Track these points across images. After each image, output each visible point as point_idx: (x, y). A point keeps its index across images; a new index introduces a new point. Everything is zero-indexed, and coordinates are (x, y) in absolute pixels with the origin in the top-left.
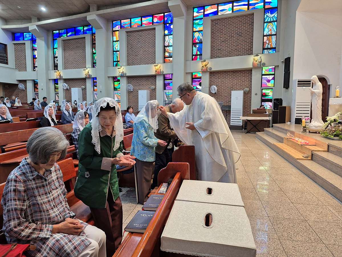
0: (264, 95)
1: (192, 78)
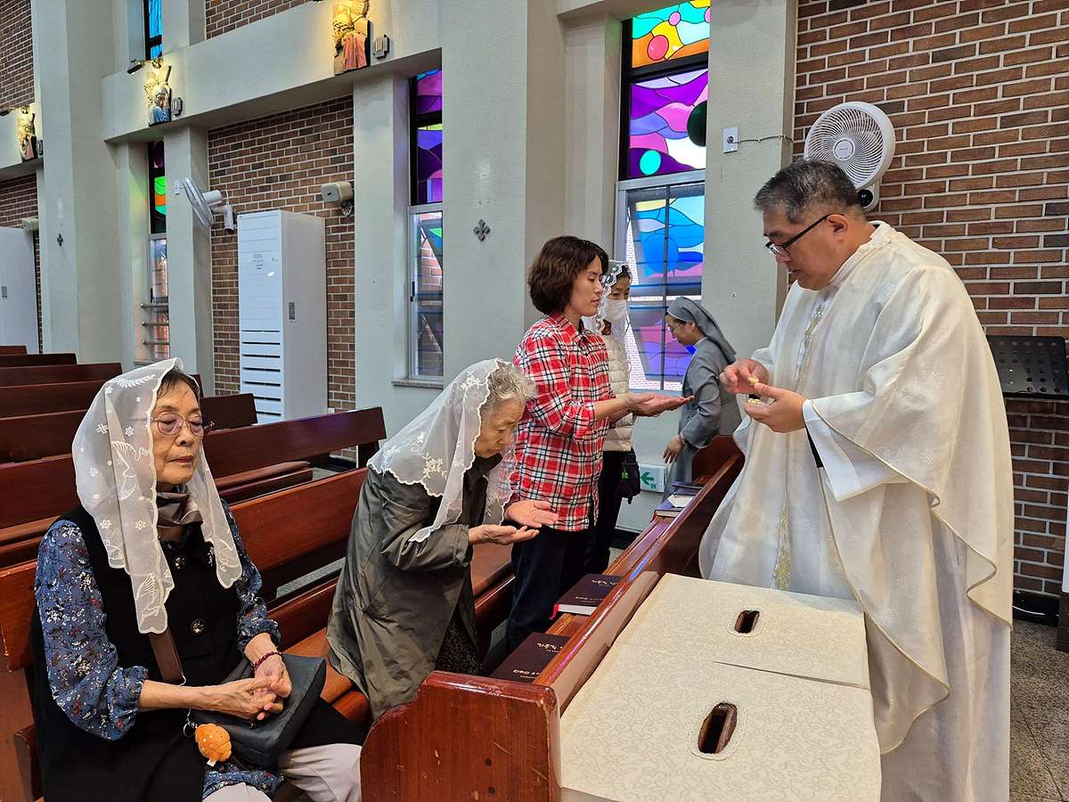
1: (629, 76)
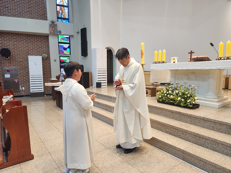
0: (62, 62)
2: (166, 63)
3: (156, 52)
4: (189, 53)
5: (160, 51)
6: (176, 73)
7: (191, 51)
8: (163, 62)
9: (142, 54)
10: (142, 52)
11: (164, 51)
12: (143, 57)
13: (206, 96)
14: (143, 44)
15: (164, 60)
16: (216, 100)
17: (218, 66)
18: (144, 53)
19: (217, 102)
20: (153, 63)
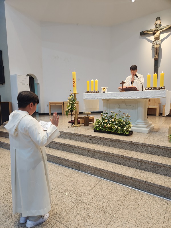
2: (98, 92)
3: (88, 81)
4: (121, 83)
5: (92, 80)
6: (108, 102)
7: (123, 81)
8: (96, 92)
9: (74, 83)
10: (74, 81)
11: (97, 80)
12: (75, 86)
13: (136, 123)
14: (74, 72)
15: (97, 89)
16: (146, 126)
17: (148, 95)
18: (76, 82)
19: (146, 128)
20: (86, 93)
